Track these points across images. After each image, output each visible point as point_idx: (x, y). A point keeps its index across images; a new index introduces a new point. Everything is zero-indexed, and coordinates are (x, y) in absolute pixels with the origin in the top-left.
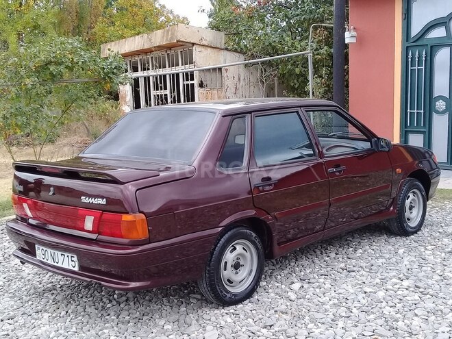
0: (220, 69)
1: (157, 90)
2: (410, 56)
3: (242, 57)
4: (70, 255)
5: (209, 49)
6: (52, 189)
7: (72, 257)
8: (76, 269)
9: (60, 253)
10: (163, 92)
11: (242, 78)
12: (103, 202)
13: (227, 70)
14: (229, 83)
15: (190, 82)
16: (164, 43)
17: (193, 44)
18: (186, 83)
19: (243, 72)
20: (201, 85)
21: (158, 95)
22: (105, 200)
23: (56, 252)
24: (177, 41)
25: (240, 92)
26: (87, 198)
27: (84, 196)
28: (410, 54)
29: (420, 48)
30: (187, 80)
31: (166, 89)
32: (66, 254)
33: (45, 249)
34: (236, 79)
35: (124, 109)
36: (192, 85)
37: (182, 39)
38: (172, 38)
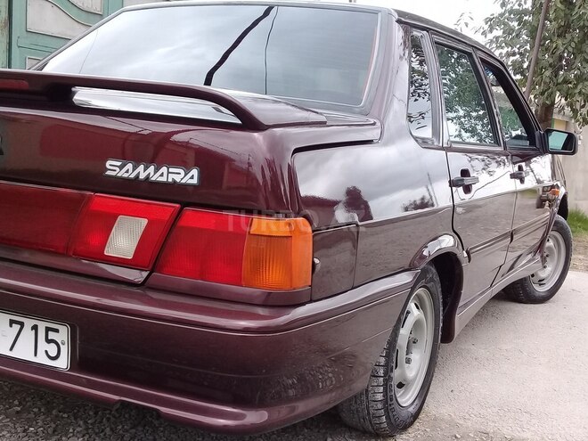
4: (42, 326)
7: (48, 329)
8: (63, 363)
9: (5, 320)
12: (192, 177)
22: (195, 172)
26: (130, 166)
27: (116, 158)
32: (29, 323)
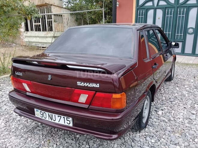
0: (62, 15)
1: (36, 23)
2: (139, 12)
3: (69, 11)
4: (65, 117)
5: (57, 8)
6: (50, 76)
7: (67, 118)
8: (71, 125)
9: (57, 116)
10: (38, 24)
11: (69, 19)
12: (98, 86)
13: (64, 16)
14: (65, 21)
15: (50, 20)
16: (39, 4)
17: (51, 5)
18: (48, 20)
19: (70, 17)
20: (55, 21)
21: (36, 25)
23: (54, 115)
24: (45, 3)
25: (69, 24)
26: (83, 83)
27: (79, 81)
28: (139, 11)
29: (143, 9)
30: (49, 19)
31: (39, 22)
32: (62, 116)
33: (43, 112)
34: (67, 19)
35: (21, 30)
36: (51, 21)
37: (47, 3)
38: (43, 2)
